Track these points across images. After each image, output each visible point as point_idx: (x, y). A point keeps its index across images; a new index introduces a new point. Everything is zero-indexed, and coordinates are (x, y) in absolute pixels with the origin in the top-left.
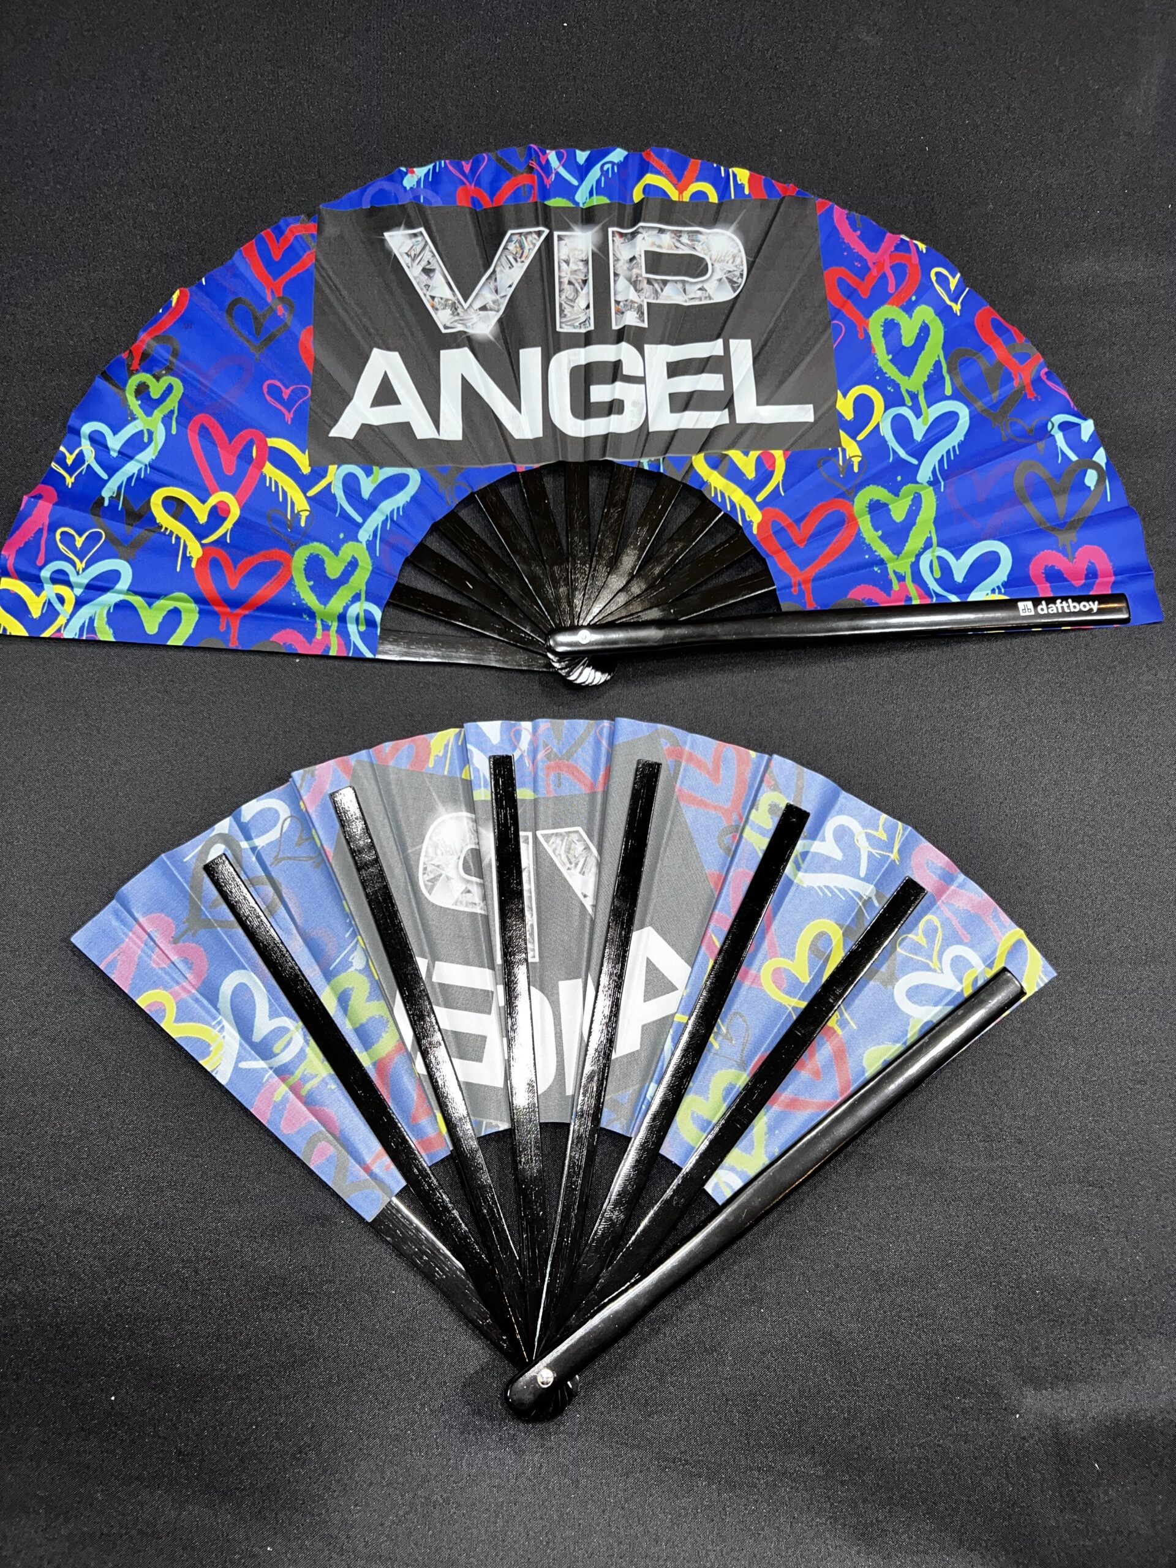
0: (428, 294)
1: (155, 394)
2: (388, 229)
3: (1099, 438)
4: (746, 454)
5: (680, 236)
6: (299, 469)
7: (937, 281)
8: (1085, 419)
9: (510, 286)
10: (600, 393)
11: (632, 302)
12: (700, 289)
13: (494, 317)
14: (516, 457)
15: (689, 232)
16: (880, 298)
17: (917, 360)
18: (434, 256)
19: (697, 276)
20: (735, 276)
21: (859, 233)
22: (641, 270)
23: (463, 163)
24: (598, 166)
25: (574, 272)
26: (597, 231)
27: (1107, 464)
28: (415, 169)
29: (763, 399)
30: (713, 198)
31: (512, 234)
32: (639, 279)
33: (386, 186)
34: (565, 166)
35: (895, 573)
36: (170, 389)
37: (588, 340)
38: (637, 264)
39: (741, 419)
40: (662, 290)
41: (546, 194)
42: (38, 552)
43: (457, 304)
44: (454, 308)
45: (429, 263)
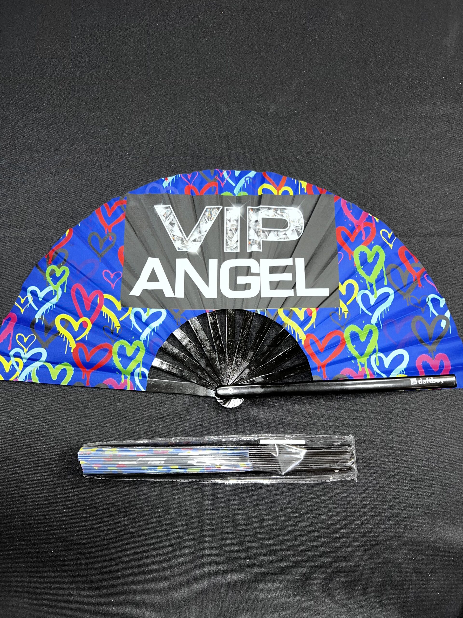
0: (172, 234)
1: (58, 275)
2: (156, 204)
3: (447, 306)
4: (300, 309)
5: (277, 211)
6: (117, 309)
7: (383, 235)
8: (442, 298)
9: (206, 231)
10: (241, 280)
11: (256, 241)
12: (284, 234)
13: (199, 244)
14: (206, 307)
15: (281, 209)
16: (359, 242)
17: (373, 269)
18: (175, 217)
19: (284, 228)
20: (299, 229)
21: (351, 211)
22: (260, 227)
23: (188, 174)
24: (244, 178)
25: (232, 225)
26: (242, 207)
27: (450, 317)
28: (168, 178)
29: (308, 286)
30: (291, 193)
31: (207, 208)
32: (259, 230)
33: (156, 185)
34: (230, 177)
35: (360, 363)
36: (64, 272)
37: (236, 256)
38: (259, 224)
39: (299, 294)
40: (268, 235)
41: (222, 190)
42: (9, 343)
43: (184, 239)
44: (182, 241)
45: (172, 220)
